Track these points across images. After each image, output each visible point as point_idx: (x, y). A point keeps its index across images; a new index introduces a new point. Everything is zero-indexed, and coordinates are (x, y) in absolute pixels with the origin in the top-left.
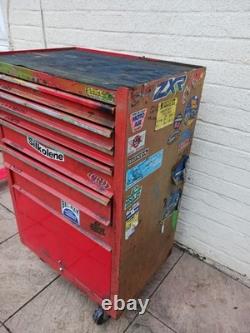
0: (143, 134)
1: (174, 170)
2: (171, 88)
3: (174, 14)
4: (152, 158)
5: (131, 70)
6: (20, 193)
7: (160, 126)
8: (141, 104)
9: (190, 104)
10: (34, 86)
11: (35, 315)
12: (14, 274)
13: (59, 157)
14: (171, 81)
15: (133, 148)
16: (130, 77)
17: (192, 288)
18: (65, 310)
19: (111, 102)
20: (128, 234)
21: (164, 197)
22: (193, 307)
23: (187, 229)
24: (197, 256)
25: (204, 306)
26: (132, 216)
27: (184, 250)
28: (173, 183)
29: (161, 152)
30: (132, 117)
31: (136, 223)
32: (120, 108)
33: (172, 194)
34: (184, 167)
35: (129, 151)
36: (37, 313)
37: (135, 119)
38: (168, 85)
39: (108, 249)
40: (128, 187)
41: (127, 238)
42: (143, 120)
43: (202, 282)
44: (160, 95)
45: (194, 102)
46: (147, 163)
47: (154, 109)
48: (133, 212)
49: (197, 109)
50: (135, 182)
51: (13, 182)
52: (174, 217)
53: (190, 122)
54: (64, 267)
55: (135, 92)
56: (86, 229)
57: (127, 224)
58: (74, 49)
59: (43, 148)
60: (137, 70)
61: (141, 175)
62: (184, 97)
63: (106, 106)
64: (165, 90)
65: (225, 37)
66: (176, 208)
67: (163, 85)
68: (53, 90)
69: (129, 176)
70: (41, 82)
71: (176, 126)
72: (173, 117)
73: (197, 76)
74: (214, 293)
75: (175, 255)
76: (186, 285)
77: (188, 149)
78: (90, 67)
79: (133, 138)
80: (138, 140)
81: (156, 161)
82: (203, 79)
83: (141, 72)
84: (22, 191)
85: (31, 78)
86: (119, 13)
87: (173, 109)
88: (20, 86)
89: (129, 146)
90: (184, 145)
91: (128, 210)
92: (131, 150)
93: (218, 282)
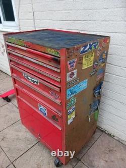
0: (75, 71)
1: (95, 89)
2: (90, 48)
3: (95, 10)
4: (81, 83)
5: (71, 39)
6: (20, 100)
7: (85, 67)
8: (73, 56)
9: (102, 56)
10: (25, 49)
11: (27, 160)
12: (18, 139)
13: (37, 82)
14: (90, 44)
15: (70, 78)
16: (69, 43)
17: (107, 152)
18: (41, 158)
19: (58, 55)
20: (69, 122)
21: (90, 103)
22: (107, 161)
23: (104, 120)
24: (110, 135)
25: (113, 162)
26: (71, 113)
27: (103, 131)
28: (94, 96)
29: (86, 80)
30: (68, 63)
31: (74, 116)
32: (62, 58)
33: (94, 102)
34: (100, 88)
35: (68, 80)
36: (28, 159)
37: (70, 64)
38: (88, 46)
39: (60, 129)
40: (68, 98)
41: (69, 124)
42: (75, 64)
43: (112, 149)
44: (83, 52)
45: (104, 55)
46: (78, 86)
47: (81, 59)
48: (71, 111)
49: (106, 58)
50: (72, 95)
51: (18, 94)
52: (96, 114)
53: (102, 65)
54: (41, 137)
55: (69, 51)
56: (50, 118)
57: (69, 117)
58: (47, 30)
59: (30, 78)
60: (74, 39)
61: (75, 92)
62: (98, 52)
63: (56, 58)
64: (87, 49)
65: (121, 21)
66: (97, 109)
67: (85, 47)
68: (33, 50)
69: (68, 92)
70: (28, 46)
71: (94, 67)
72: (92, 62)
73: (105, 41)
74: (118, 155)
75: (98, 134)
76: (103, 150)
77: (102, 79)
78: (52, 39)
79: (70, 73)
80: (73, 74)
81: (84, 85)
82: (109, 43)
83: (75, 40)
84: (22, 99)
85: (23, 44)
86: (69, 11)
87: (92, 58)
88: (19, 49)
89: (68, 77)
90: (99, 77)
91: (69, 109)
92: (68, 79)
93: (121, 149)
